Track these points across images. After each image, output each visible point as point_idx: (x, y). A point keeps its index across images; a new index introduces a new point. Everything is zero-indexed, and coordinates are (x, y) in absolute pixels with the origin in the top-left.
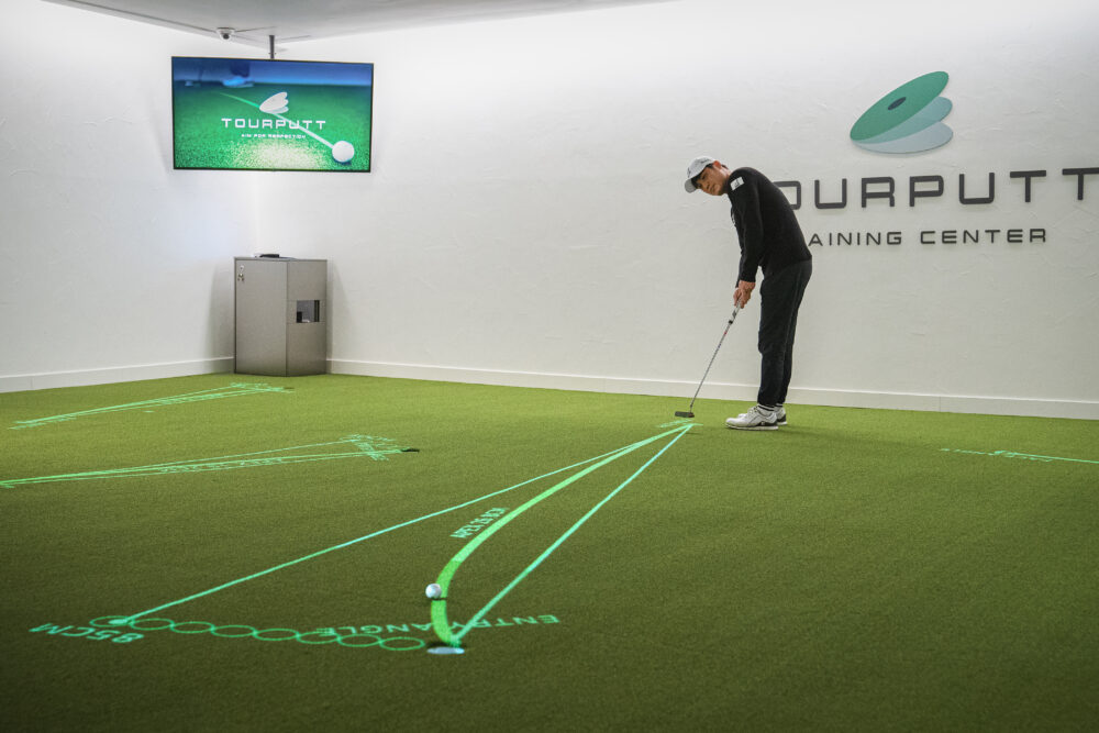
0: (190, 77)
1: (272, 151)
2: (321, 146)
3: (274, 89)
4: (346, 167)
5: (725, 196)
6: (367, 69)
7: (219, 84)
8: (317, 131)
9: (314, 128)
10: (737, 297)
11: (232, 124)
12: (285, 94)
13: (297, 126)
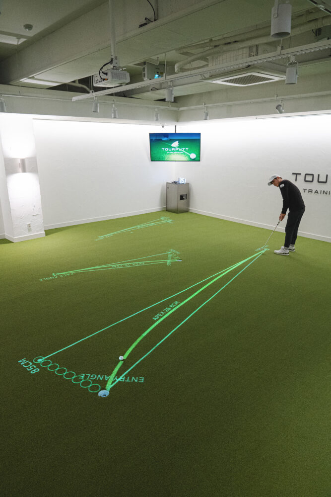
0: (154, 138)
1: (174, 156)
2: (187, 155)
3: (175, 140)
4: (194, 160)
5: (279, 187)
6: (199, 134)
7: (161, 140)
8: (186, 151)
9: (185, 150)
10: (280, 218)
11: (164, 150)
12: (177, 142)
13: (181, 150)
